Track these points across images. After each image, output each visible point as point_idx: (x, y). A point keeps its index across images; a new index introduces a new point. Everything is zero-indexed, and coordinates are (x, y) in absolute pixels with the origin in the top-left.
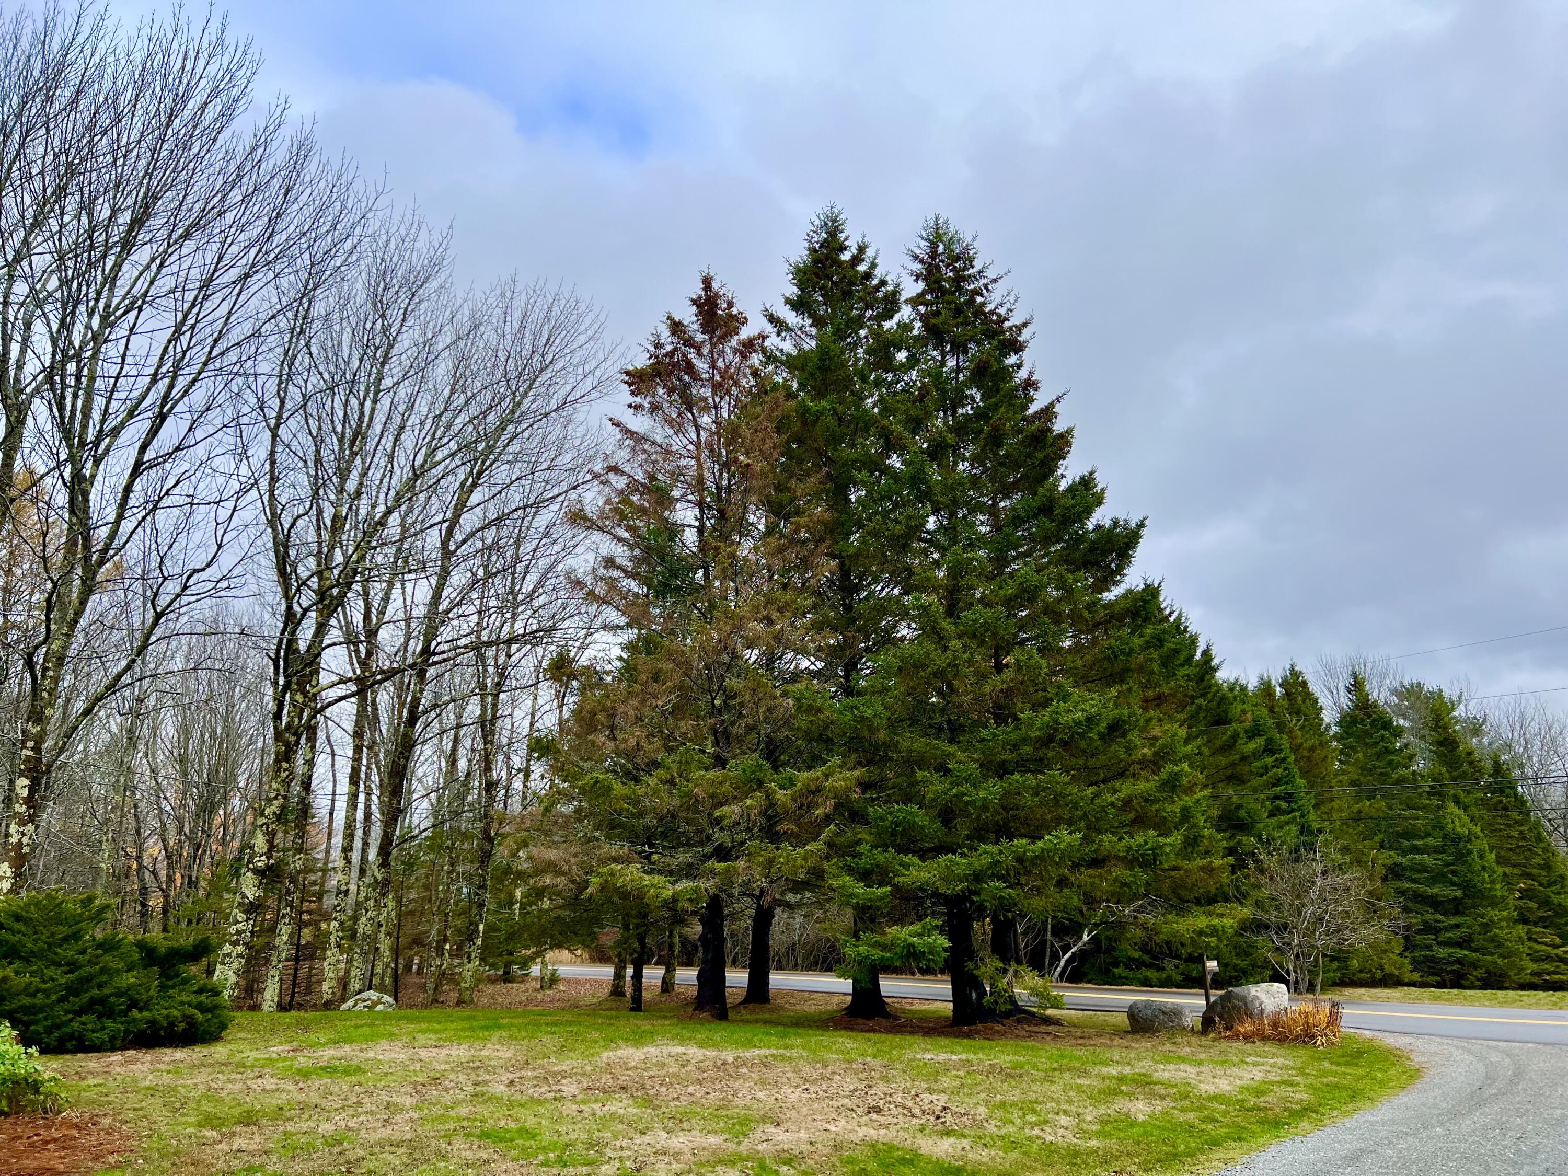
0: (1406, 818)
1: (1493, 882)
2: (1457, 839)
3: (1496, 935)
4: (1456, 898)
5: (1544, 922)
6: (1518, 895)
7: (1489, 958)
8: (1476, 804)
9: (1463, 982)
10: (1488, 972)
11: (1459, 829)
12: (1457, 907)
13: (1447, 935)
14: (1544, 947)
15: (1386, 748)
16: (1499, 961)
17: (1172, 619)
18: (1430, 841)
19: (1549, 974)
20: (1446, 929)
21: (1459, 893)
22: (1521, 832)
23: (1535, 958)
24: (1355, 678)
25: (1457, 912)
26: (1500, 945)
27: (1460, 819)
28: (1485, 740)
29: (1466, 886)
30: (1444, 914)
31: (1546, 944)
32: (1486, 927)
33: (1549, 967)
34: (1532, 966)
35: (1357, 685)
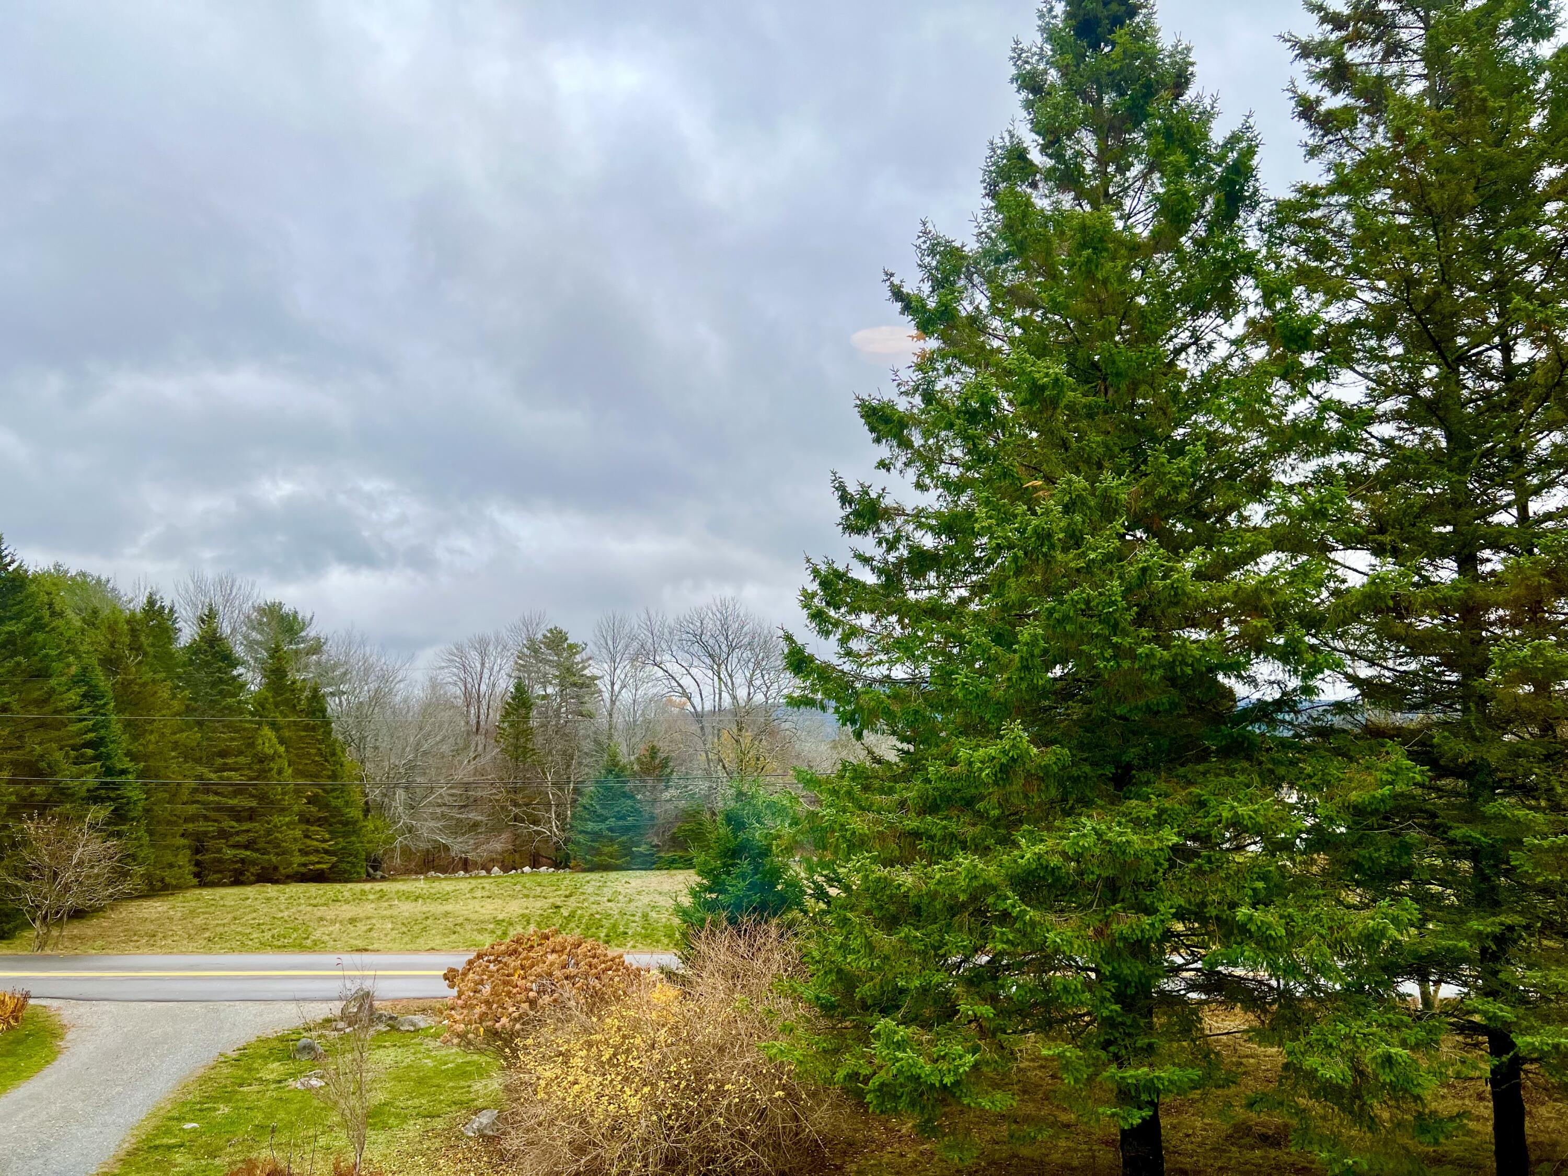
0: (225, 740)
1: (284, 794)
2: (262, 759)
3: (276, 838)
4: (251, 808)
5: (320, 822)
6: (305, 801)
7: (266, 857)
8: (289, 726)
9: (242, 878)
10: (262, 868)
11: (266, 750)
12: (251, 815)
13: (237, 839)
14: (315, 843)
15: (220, 678)
16: (274, 859)
17: (10, 569)
18: (241, 759)
19: (313, 864)
20: (237, 833)
21: (254, 804)
22: (319, 749)
23: (304, 852)
24: (211, 610)
25: (251, 819)
26: (278, 846)
27: (270, 740)
28: (324, 658)
29: (262, 798)
30: (238, 821)
31: (317, 840)
32: (269, 832)
33: (314, 858)
34: (298, 859)
35: (209, 618)
